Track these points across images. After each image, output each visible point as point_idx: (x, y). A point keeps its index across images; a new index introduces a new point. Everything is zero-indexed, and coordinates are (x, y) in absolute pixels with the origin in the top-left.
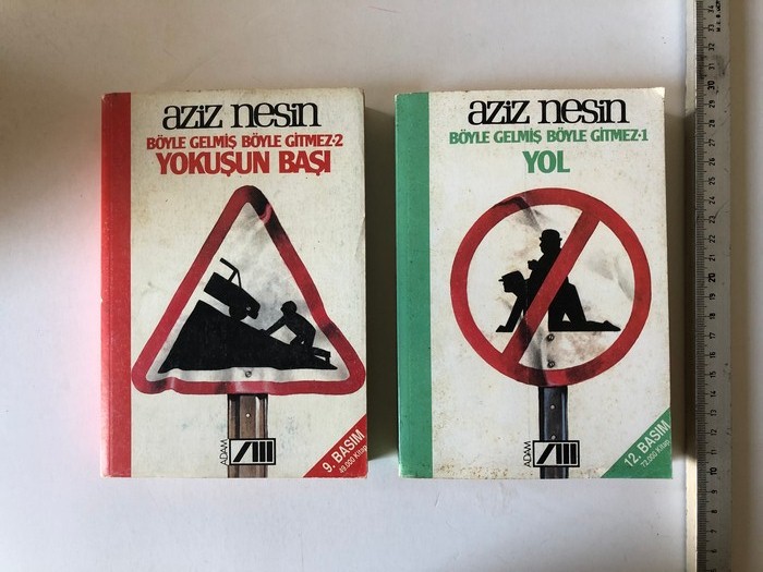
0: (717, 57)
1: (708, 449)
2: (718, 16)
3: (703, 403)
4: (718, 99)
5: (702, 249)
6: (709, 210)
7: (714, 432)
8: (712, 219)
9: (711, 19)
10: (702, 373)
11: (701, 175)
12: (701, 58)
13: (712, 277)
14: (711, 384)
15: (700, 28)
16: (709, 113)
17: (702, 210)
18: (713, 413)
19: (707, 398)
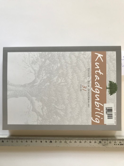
0: (108, 144)
1: (8, 140)
2: (118, 145)
3: (20, 139)
4: (97, 144)
5: (58, 139)
6: (68, 141)
7: (12, 142)
8: (66, 142)
9: (118, 142)
10: (27, 139)
11: (77, 139)
12: (107, 140)
13: (51, 142)
14: (24, 141)
15: (115, 140)
16: (93, 142)
17: (68, 140)
18: (17, 142)
19: (21, 140)
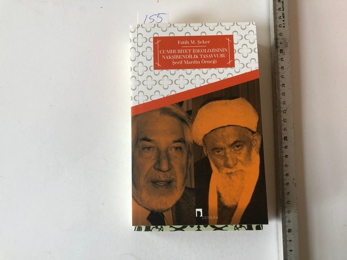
0: (283, 39)
1: (287, 220)
2: (284, 21)
3: (283, 197)
4: (285, 57)
5: (281, 126)
6: (283, 107)
7: (289, 212)
8: (285, 111)
9: (280, 22)
10: (283, 184)
11: (279, 92)
12: (276, 39)
13: (285, 138)
14: (287, 189)
15: (275, 26)
16: (281, 64)
17: (280, 107)
18: (289, 202)
19: (286, 195)
